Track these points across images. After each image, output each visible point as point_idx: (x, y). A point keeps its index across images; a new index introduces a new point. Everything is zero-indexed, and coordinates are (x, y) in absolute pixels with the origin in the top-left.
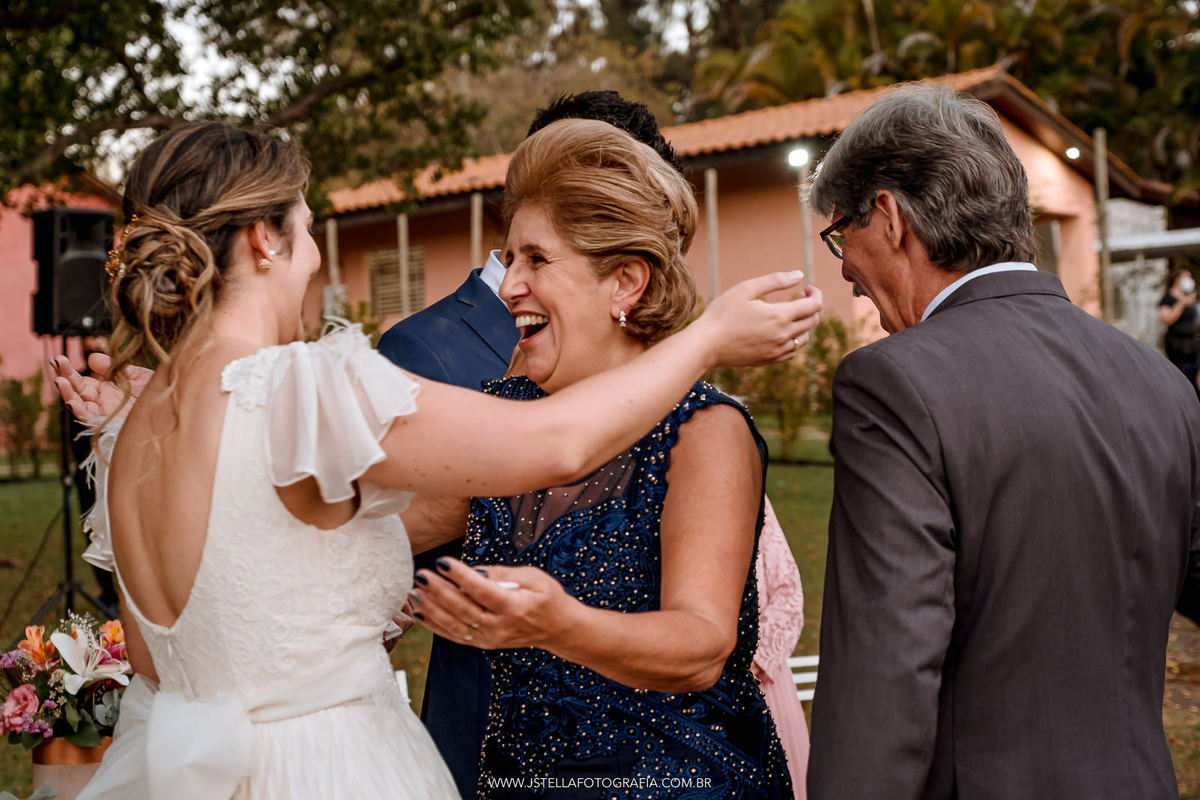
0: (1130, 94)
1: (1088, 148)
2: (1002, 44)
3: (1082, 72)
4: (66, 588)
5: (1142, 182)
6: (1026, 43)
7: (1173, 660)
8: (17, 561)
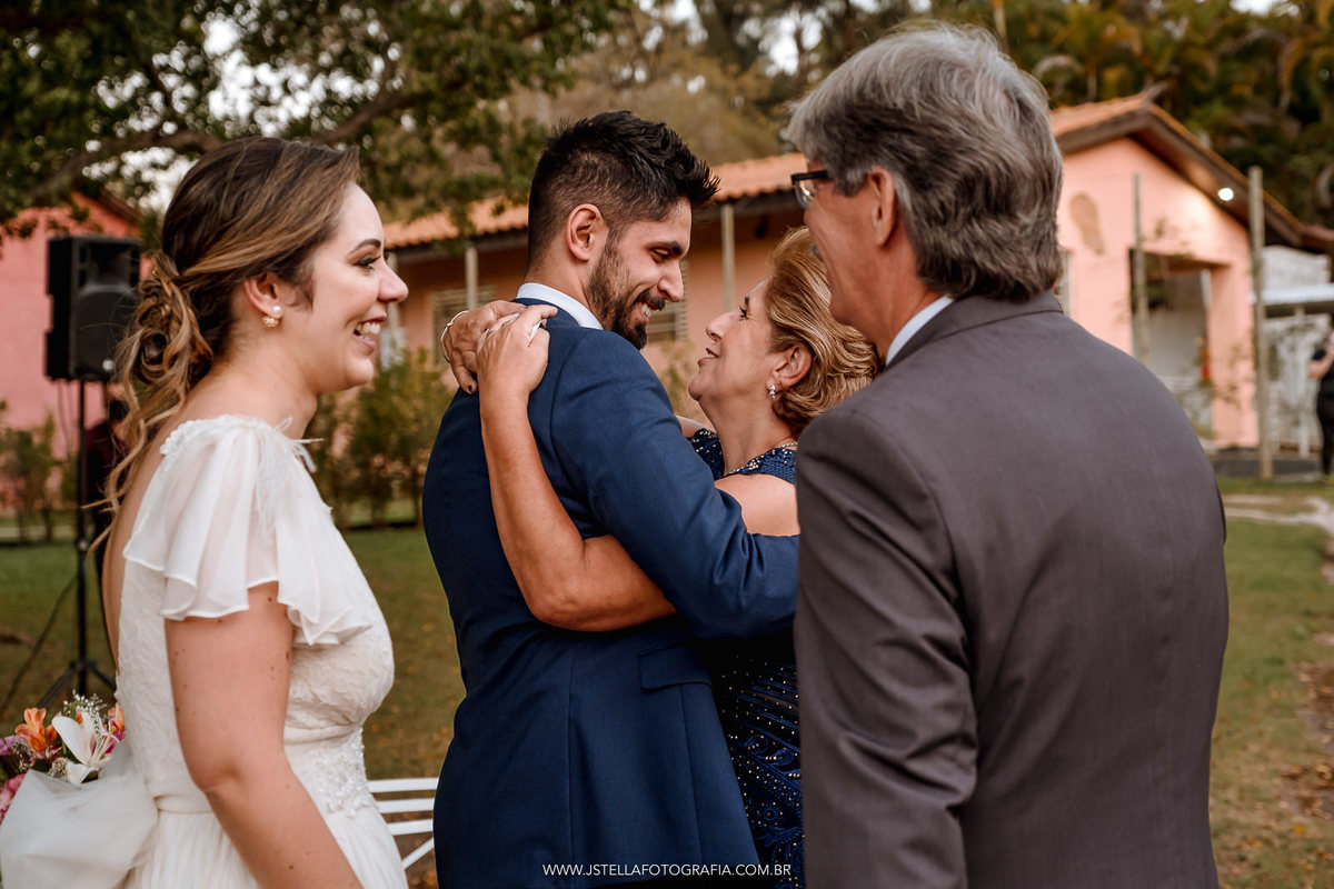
0: (1291, 128)
1: (1242, 189)
2: (1149, 70)
3: (1237, 104)
4: (79, 667)
5: (1302, 228)
6: (1176, 70)
7: (1326, 764)
8: (24, 636)
